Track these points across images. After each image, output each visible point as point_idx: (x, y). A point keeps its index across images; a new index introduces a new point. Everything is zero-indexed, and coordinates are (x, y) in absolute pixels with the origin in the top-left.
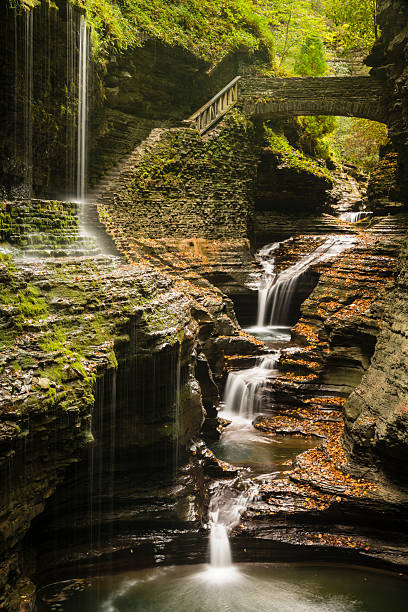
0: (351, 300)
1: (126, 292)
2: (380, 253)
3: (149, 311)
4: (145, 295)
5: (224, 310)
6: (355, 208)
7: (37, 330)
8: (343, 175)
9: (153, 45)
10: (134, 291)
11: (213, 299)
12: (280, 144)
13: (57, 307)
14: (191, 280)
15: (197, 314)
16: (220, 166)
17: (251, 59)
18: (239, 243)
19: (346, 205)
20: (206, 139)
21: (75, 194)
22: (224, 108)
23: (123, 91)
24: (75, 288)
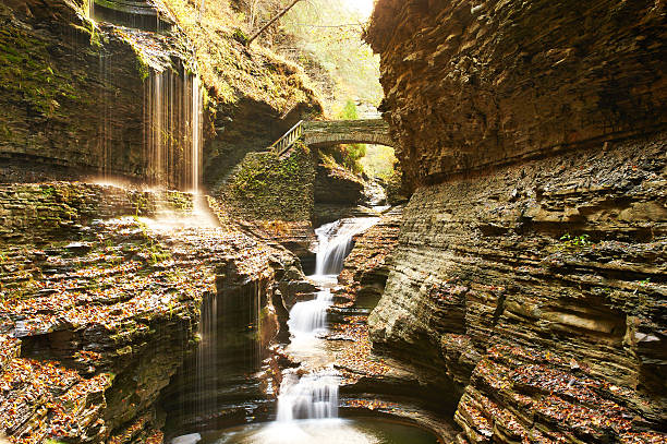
0: (374, 255)
1: (223, 247)
2: (392, 226)
3: (239, 259)
4: (237, 250)
5: (294, 264)
6: (382, 203)
7: (163, 269)
8: (374, 184)
9: (246, 101)
10: (229, 247)
11: (286, 257)
12: (331, 163)
13: (177, 256)
14: (272, 246)
15: (273, 264)
16: (290, 175)
17: (309, 109)
18: (305, 224)
19: (376, 201)
20: (281, 159)
21: (191, 187)
22: (293, 139)
23: (228, 130)
24: (190, 244)
